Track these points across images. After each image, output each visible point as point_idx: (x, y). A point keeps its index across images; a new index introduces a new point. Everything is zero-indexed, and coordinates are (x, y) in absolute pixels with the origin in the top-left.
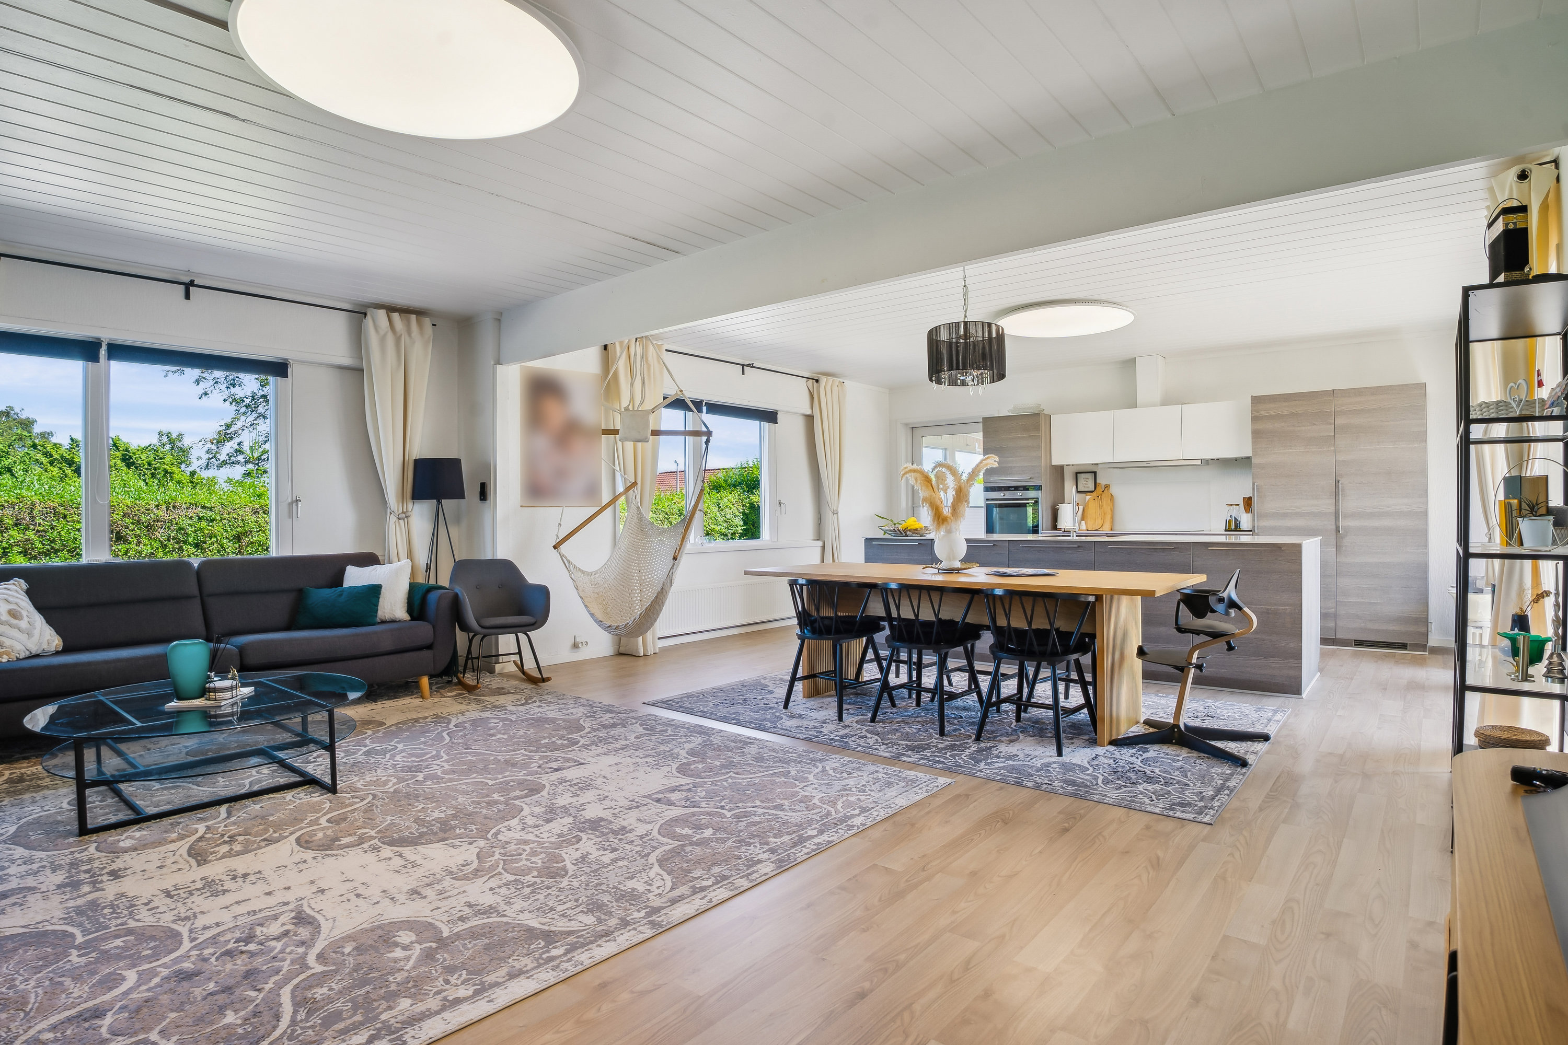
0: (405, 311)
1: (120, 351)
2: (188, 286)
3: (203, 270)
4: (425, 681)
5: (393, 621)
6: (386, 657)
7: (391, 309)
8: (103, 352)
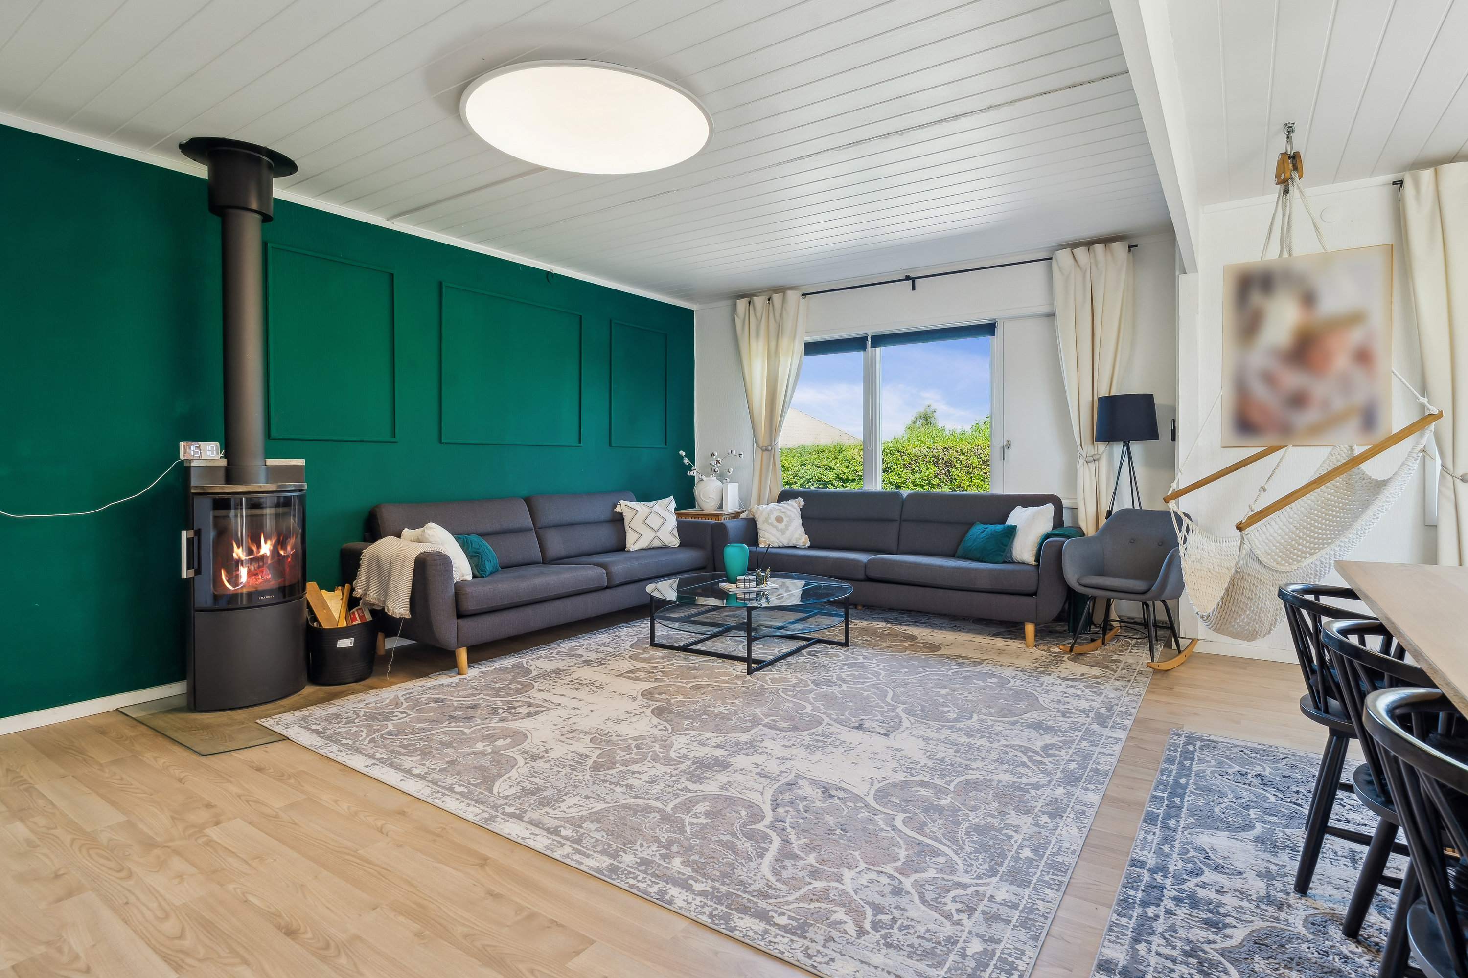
0: (1089, 243)
1: (879, 340)
2: (912, 280)
3: (918, 264)
4: (1030, 629)
5: (1023, 563)
6: (984, 594)
7: (1074, 245)
8: (869, 343)
